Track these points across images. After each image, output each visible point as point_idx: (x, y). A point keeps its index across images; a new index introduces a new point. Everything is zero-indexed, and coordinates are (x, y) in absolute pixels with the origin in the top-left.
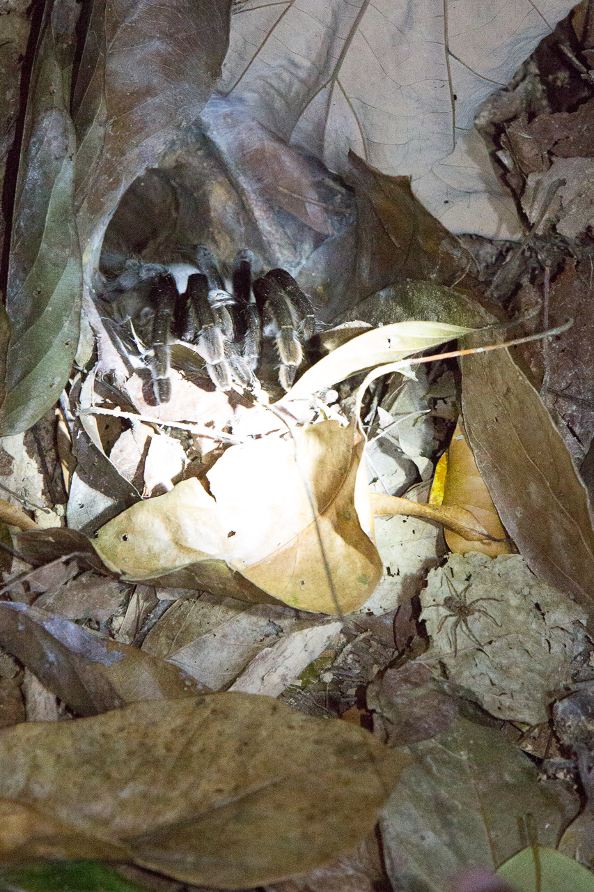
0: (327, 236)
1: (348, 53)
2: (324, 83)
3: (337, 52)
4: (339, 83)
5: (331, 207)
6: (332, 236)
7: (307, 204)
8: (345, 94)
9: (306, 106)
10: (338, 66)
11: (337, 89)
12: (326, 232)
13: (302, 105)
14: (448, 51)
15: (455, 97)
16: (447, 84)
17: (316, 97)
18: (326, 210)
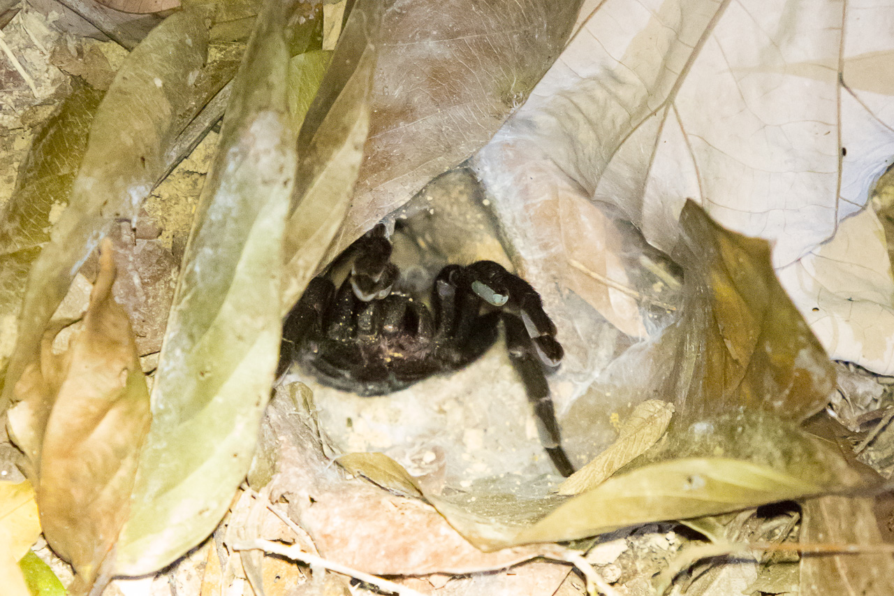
0: (636, 340)
1: (694, 68)
2: (654, 108)
3: (678, 66)
4: (676, 111)
5: (645, 298)
6: (643, 340)
7: (610, 290)
8: (682, 128)
9: (624, 141)
10: (677, 86)
11: (671, 120)
12: (634, 334)
13: (618, 137)
14: (841, 81)
15: (844, 152)
16: (834, 129)
17: (640, 128)
18: (639, 302)
